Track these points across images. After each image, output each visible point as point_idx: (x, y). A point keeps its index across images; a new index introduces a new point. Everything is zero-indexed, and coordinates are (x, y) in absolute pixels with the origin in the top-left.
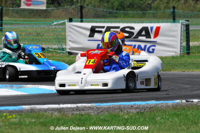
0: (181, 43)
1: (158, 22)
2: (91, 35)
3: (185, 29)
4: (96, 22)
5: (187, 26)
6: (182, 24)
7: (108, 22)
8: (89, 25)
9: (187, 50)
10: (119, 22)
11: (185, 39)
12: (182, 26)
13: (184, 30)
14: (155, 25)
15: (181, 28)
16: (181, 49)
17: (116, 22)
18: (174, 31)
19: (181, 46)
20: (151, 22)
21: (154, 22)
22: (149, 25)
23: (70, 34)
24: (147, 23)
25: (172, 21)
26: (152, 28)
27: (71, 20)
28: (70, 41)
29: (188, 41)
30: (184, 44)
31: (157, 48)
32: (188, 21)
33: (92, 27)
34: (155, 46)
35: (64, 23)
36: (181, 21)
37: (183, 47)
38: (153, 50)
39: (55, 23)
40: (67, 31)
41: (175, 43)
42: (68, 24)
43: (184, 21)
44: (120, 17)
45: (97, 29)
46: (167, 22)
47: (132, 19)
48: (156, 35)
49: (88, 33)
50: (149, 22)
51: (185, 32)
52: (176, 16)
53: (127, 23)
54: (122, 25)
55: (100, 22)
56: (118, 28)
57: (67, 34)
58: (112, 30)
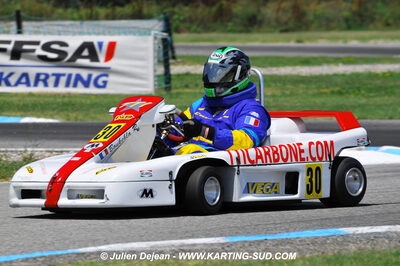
0: (155, 71)
6: (155, 38)
9: (166, 83)
12: (156, 42)
14: (106, 39)
16: (155, 81)
19: (155, 76)
22: (95, 39)
31: (111, 78)
36: (154, 32)
37: (159, 76)
38: (105, 82)
41: (144, 71)
43: (158, 33)
48: (109, 56)
54: (44, 40)
56: (37, 43)
58: (25, 47)
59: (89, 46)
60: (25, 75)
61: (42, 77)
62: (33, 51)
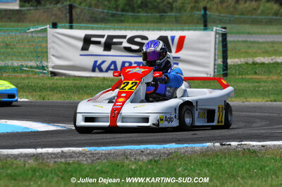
0: (215, 60)
1: (183, 30)
2: (85, 48)
3: (221, 39)
4: (92, 29)
5: (224, 36)
6: (216, 33)
7: (109, 29)
8: (81, 33)
9: (224, 70)
10: (126, 29)
11: (221, 54)
12: (217, 36)
13: (219, 41)
14: (177, 34)
15: (216, 38)
16: (215, 69)
17: (121, 29)
18: (205, 42)
19: (215, 65)
20: (172, 30)
21: (177, 30)
22: (169, 34)
23: (54, 45)
24: (166, 30)
25: (202, 28)
26: (173, 38)
27: (55, 26)
28: (53, 56)
29: (225, 57)
30: (220, 61)
32: (225, 28)
33: (86, 35)
34: (177, 64)
35: (45, 30)
36: (215, 28)
37: (218, 65)
39: (32, 30)
40: (49, 41)
41: (207, 61)
42: (51, 31)
43: (219, 29)
44: (128, 22)
45: (93, 39)
46: (195, 30)
47: (144, 25)
48: (180, 48)
49: (80, 44)
50: (169, 30)
51: (221, 44)
52: (208, 21)
53: (137, 30)
54: (130, 34)
55: (97, 29)
56: (124, 37)
57: (49, 46)
58: (115, 40)
59: (164, 39)
60: (114, 63)
61: (127, 65)
62: (121, 43)
